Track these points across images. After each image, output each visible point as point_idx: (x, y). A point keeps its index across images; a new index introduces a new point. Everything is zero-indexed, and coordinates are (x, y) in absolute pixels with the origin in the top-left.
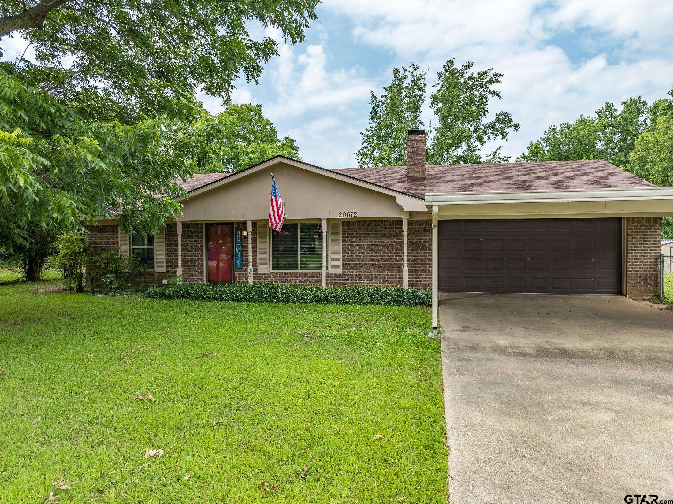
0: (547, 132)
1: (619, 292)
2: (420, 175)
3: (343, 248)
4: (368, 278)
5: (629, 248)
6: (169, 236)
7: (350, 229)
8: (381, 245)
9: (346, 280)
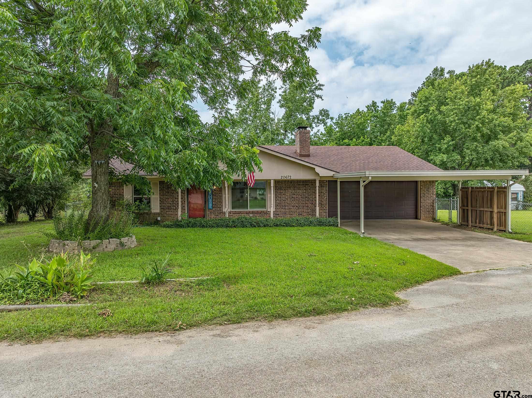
0: (338, 119)
1: (416, 218)
2: (307, 153)
3: (275, 196)
4: (290, 213)
5: (421, 195)
6: (161, 189)
7: (279, 185)
8: (297, 194)
9: (277, 215)
